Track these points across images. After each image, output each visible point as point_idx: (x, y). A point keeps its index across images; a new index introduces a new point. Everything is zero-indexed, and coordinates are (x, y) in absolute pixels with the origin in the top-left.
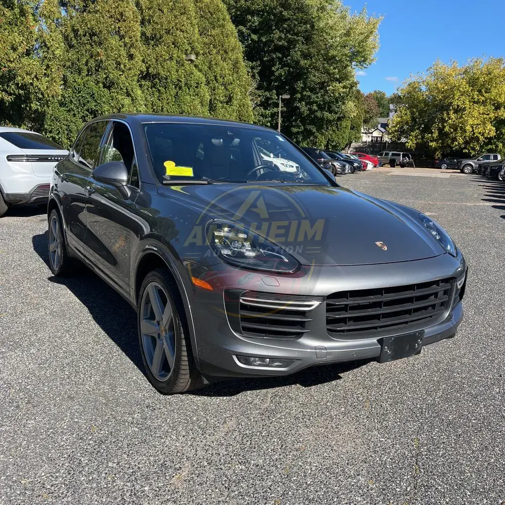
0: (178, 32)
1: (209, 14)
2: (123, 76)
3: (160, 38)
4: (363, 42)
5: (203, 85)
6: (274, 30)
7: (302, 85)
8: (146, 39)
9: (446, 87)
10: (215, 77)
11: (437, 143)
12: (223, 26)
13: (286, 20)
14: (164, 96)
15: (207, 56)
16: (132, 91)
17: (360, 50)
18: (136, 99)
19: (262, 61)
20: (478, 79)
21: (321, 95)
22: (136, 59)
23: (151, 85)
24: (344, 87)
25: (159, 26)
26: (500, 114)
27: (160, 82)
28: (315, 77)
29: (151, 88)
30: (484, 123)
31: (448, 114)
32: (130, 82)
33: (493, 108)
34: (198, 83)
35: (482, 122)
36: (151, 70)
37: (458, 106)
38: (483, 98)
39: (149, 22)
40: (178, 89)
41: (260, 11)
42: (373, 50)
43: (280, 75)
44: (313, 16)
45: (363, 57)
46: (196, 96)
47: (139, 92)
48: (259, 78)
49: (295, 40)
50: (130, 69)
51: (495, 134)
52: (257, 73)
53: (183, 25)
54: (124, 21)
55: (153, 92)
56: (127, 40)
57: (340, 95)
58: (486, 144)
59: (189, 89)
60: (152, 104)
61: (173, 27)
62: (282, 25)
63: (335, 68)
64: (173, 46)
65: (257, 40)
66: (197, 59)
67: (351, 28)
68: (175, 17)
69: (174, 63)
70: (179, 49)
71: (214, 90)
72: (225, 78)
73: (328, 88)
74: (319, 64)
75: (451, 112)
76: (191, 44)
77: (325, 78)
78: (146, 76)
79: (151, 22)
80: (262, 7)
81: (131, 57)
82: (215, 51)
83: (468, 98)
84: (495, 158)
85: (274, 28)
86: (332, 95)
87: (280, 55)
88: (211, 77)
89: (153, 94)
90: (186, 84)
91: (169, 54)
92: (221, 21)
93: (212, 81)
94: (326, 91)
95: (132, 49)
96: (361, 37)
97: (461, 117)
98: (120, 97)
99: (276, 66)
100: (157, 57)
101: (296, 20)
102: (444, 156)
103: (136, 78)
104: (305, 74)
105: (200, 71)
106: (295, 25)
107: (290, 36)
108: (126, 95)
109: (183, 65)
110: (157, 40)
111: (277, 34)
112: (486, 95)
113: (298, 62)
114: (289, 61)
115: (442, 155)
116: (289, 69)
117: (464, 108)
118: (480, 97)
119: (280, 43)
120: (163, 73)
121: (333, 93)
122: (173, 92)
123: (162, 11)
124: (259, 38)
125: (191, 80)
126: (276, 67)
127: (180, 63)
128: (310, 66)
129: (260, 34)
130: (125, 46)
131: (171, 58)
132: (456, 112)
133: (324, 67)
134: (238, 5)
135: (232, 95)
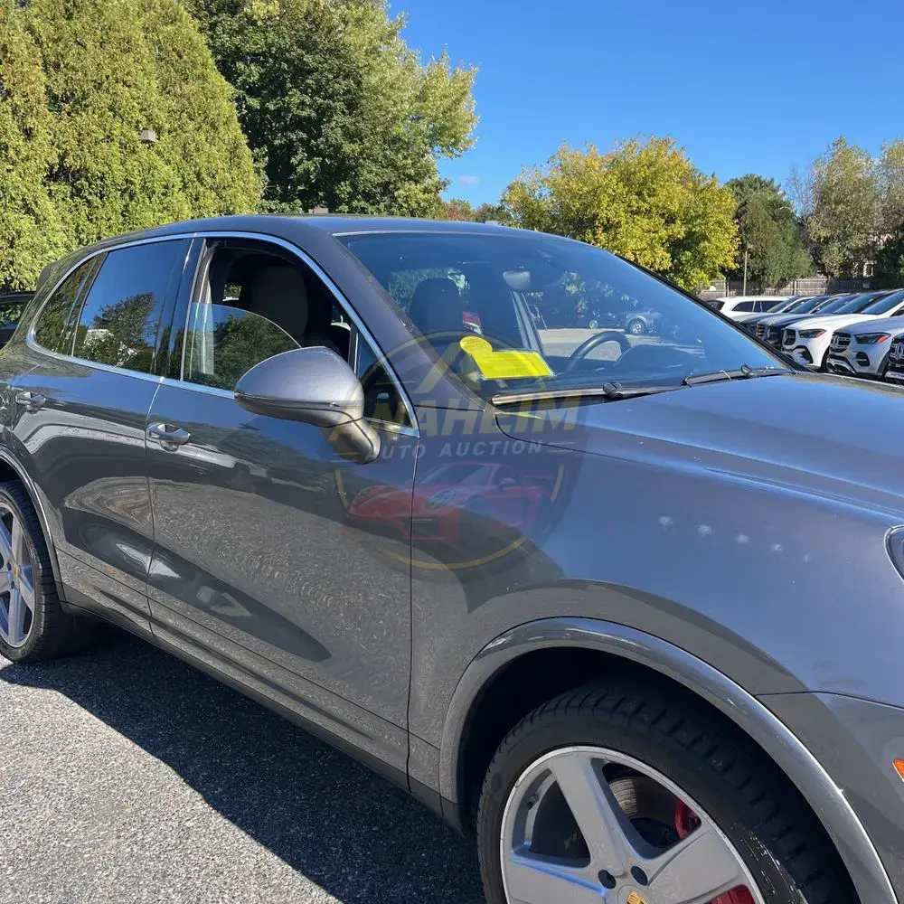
0: (120, 85)
1: (174, 54)
2: (14, 173)
3: (84, 98)
4: (451, 110)
5: (176, 189)
6: (291, 88)
7: (349, 189)
8: (55, 101)
9: (586, 188)
10: (198, 175)
11: (578, 287)
12: (203, 77)
13: (310, 72)
14: (101, 213)
15: (177, 134)
16: (36, 203)
17: (447, 124)
18: (45, 219)
19: (271, 146)
20: (634, 173)
21: (385, 206)
22: (40, 139)
23: (72, 192)
24: (426, 191)
25: (80, 73)
26: (675, 231)
27: (90, 185)
28: (370, 175)
29: (72, 197)
30: (652, 247)
31: (594, 234)
32: (30, 184)
33: (663, 221)
34: (166, 187)
35: (649, 245)
36: (69, 161)
37: (608, 220)
38: (646, 206)
39: (57, 66)
40: (127, 198)
41: (259, 54)
42: (469, 125)
43: (307, 172)
44: (360, 64)
45: (454, 137)
46: (165, 212)
47: (50, 205)
48: (267, 179)
49: (329, 108)
50: (27, 158)
51: (670, 264)
52: (264, 169)
53: (128, 74)
54: (11, 62)
55: (76, 206)
56: (17, 99)
57: (419, 204)
59: (150, 198)
60: (77, 231)
61: (107, 77)
62: (303, 81)
63: (405, 158)
64: (111, 114)
65: (259, 108)
66: (159, 139)
67: (426, 87)
68: (112, 57)
69: (115, 147)
70: (123, 120)
71: (197, 199)
72: (217, 176)
73: (396, 193)
74: (376, 151)
75: (600, 231)
76: (145, 110)
77: (390, 175)
78: (58, 174)
79: (62, 66)
80: (262, 48)
81: (29, 134)
82: (191, 126)
83: (622, 205)
85: (289, 85)
86: (406, 205)
87: (305, 136)
88: (189, 174)
89: (77, 210)
90: (144, 188)
91: (104, 130)
92: (199, 67)
93: (193, 182)
94: (394, 199)
95: (29, 118)
96: (447, 102)
97: (615, 238)
98: (12, 216)
99: (297, 154)
100: (80, 135)
101: (330, 71)
102: (591, 307)
103: (40, 176)
104: (352, 169)
105: (168, 162)
106: (328, 80)
107: (321, 101)
108: (23, 212)
109: (134, 151)
110: (77, 102)
111: (295, 97)
112: (651, 200)
113: (338, 148)
114: (322, 146)
115: (587, 305)
116: (324, 161)
117: (617, 223)
118: (641, 203)
119: (304, 114)
120: (95, 168)
121: (406, 202)
122: (119, 205)
123: (82, 45)
124: (262, 104)
125: (153, 181)
126: (298, 158)
127: (128, 149)
128: (361, 153)
129: (262, 97)
130: (14, 112)
131: (109, 138)
132: (606, 229)
133: (385, 156)
134: (218, 44)
135: (231, 209)
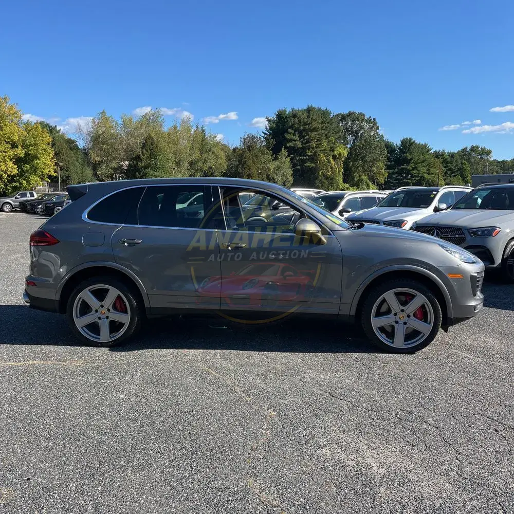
26: (18, 152)
30: (5, 161)
33: (9, 146)
51: (17, 172)
58: (11, 181)
84: (32, 195)
